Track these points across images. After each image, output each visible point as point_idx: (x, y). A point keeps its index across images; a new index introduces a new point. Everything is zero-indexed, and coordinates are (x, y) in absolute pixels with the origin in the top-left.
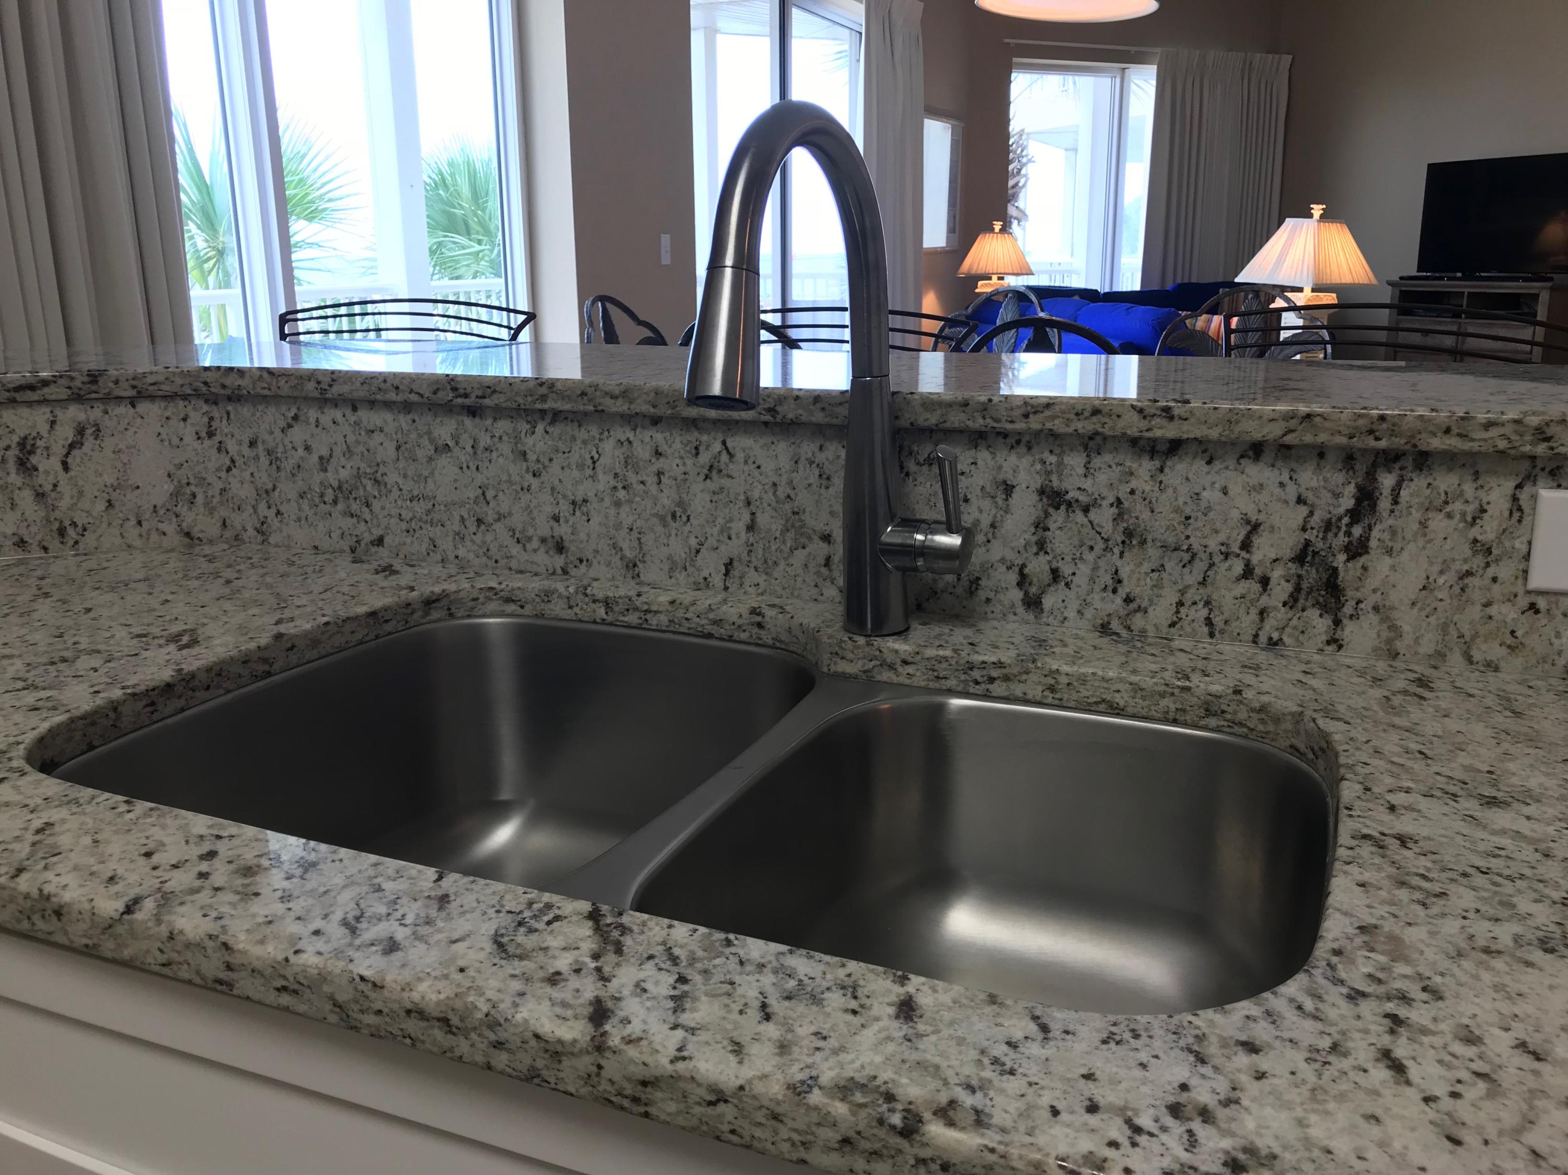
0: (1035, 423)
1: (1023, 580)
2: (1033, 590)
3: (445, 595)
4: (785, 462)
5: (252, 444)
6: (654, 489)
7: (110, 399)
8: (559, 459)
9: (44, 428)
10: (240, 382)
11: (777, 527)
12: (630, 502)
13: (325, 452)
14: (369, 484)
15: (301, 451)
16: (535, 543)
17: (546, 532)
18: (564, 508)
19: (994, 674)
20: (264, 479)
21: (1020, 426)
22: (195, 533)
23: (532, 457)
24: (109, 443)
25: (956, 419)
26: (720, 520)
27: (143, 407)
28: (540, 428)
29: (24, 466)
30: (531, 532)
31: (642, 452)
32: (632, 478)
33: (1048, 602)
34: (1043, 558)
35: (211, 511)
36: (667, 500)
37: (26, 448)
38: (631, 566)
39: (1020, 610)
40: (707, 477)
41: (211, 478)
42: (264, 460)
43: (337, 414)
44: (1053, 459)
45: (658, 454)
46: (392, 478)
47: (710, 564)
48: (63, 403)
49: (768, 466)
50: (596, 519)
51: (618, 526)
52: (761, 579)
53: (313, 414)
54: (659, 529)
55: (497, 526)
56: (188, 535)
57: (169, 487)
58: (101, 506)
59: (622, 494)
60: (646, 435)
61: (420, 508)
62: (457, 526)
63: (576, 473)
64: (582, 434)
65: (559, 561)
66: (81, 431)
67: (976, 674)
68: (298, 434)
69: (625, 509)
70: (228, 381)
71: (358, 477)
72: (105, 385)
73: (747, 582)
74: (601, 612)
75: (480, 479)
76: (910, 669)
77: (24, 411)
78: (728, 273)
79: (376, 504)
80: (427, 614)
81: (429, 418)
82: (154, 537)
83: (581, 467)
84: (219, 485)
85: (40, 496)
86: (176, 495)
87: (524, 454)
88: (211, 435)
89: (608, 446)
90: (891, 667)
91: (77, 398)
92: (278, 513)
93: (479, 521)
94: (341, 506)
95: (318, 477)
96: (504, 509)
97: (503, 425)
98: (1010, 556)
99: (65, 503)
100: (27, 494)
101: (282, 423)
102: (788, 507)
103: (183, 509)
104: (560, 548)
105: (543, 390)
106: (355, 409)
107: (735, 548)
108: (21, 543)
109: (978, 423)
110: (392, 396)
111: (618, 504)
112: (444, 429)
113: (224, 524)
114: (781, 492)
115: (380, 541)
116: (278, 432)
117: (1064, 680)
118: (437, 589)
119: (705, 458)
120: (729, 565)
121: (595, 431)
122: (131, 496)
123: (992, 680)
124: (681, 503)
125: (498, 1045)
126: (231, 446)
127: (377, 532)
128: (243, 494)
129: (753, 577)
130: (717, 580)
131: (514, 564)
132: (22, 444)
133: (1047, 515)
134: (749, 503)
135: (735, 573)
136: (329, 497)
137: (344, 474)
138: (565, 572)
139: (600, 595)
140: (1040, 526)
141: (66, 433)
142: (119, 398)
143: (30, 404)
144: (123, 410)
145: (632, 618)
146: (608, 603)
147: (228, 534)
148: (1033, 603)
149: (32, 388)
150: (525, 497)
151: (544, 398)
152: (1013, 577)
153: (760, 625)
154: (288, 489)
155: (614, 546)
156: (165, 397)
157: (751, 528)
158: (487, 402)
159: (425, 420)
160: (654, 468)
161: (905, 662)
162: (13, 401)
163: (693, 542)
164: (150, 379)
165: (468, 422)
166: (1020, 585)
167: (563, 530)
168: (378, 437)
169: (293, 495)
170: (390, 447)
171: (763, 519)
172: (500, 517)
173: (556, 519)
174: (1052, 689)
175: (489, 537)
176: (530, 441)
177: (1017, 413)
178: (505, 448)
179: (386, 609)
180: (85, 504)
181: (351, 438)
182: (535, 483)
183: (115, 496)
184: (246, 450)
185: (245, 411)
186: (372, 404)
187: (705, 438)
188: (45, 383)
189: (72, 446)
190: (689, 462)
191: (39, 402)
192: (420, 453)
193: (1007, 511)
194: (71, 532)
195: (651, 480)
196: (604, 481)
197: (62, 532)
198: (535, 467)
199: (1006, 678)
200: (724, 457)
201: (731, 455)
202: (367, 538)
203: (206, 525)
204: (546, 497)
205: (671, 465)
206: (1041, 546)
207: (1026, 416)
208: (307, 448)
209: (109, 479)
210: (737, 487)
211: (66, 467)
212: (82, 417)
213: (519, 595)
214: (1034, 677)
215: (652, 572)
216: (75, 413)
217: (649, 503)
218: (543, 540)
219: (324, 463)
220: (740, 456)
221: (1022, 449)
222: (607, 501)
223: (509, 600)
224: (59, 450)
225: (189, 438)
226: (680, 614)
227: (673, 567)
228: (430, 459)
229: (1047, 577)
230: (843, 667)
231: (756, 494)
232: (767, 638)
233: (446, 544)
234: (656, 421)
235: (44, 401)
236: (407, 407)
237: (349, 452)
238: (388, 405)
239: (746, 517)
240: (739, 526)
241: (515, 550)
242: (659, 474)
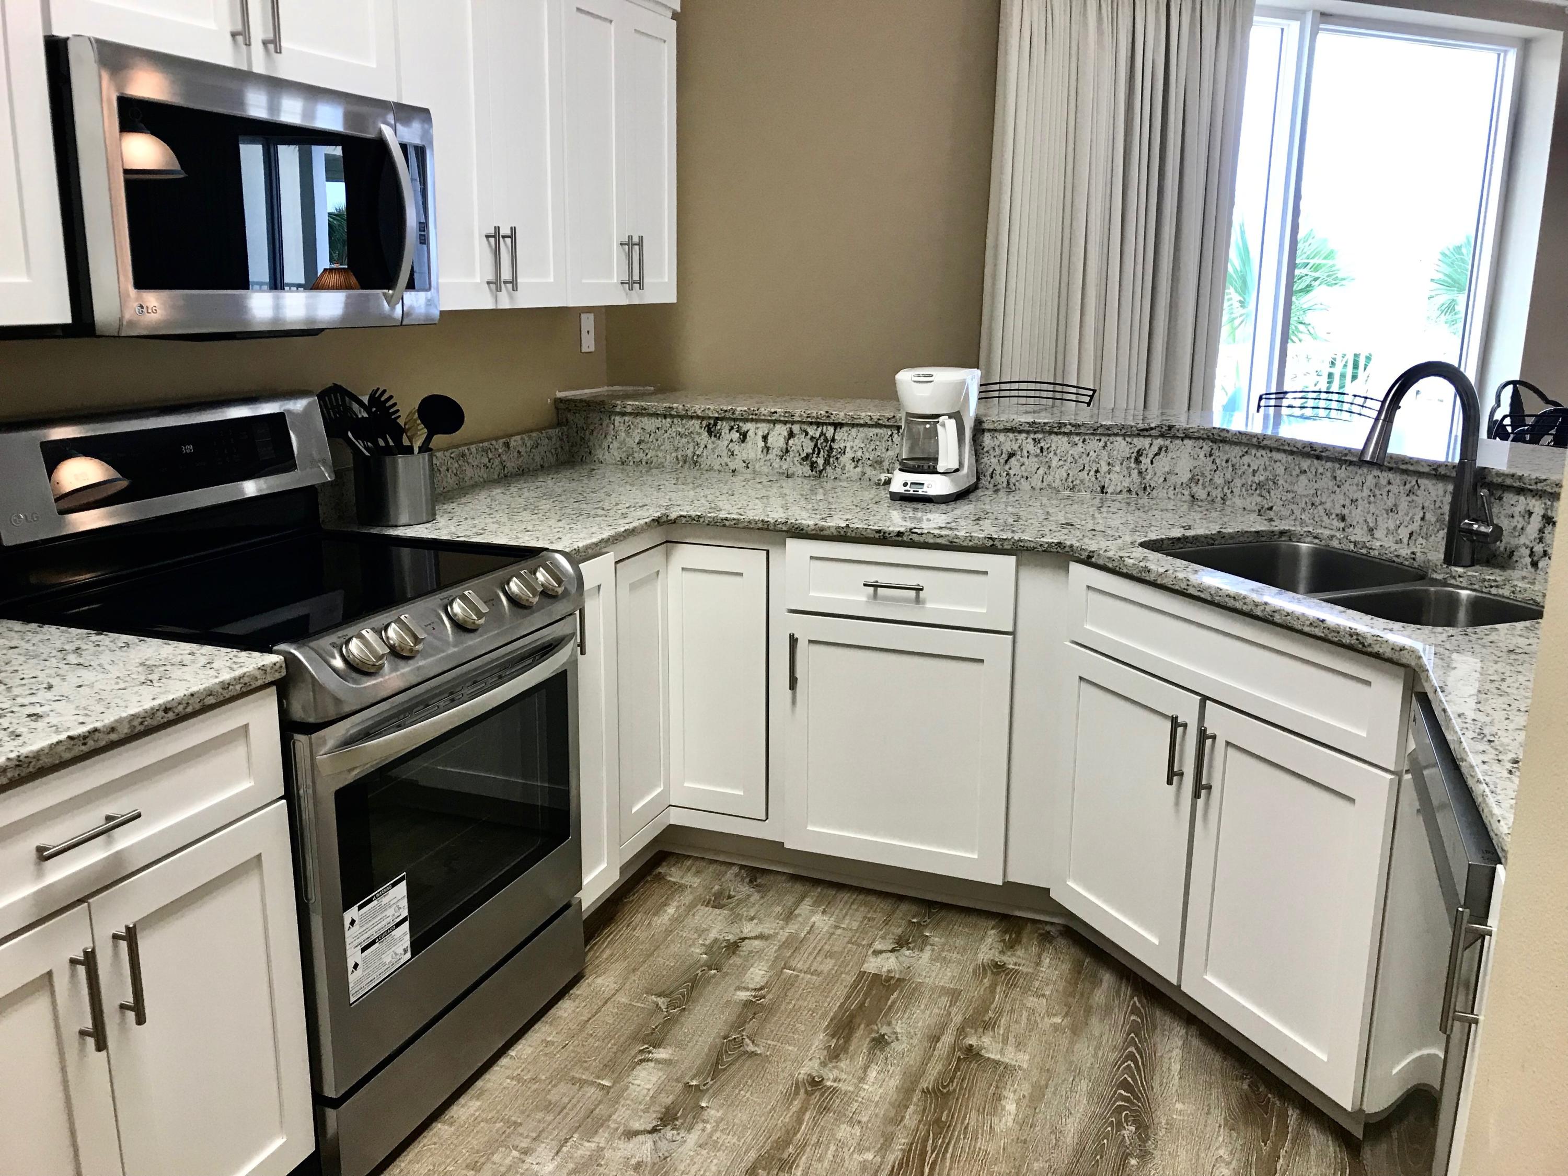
0: (1540, 486)
1: (1532, 554)
2: (1535, 558)
3: (1289, 531)
4: (1441, 492)
5: (1227, 461)
6: (1385, 497)
7: (1175, 437)
8: (1349, 481)
9: (1147, 447)
10: (1226, 435)
11: (1433, 520)
12: (1375, 502)
13: (1256, 468)
14: (1271, 483)
15: (1246, 467)
16: (1334, 516)
17: (1339, 512)
18: (1348, 502)
19: (1493, 584)
20: (1228, 476)
21: (1533, 487)
22: (1196, 496)
23: (1338, 479)
24: (1170, 455)
25: (1509, 482)
26: (1410, 515)
27: (1186, 441)
28: (1344, 467)
29: (1137, 461)
30: (1332, 511)
31: (1383, 482)
32: (1378, 492)
33: (1541, 565)
34: (1541, 545)
35: (1204, 488)
36: (1390, 503)
37: (1140, 453)
38: (1371, 530)
39: (1529, 567)
40: (1408, 495)
41: (1207, 474)
42: (1230, 469)
43: (1263, 452)
44: (1549, 503)
45: (1389, 483)
46: (1281, 482)
47: (1404, 533)
48: (1156, 437)
49: (1433, 494)
50: (1360, 508)
51: (1369, 513)
52: (1424, 541)
53: (1254, 451)
54: (1385, 516)
55: (1320, 507)
56: (1193, 497)
57: (1189, 476)
58: (1162, 479)
59: (1372, 498)
60: (1385, 474)
61: (1290, 496)
62: (1303, 505)
63: (1355, 487)
64: (1360, 472)
65: (1342, 525)
66: (1160, 449)
67: (1486, 584)
68: (1246, 459)
69: (1372, 505)
70: (1222, 434)
71: (1267, 480)
72: (1173, 431)
73: (1418, 542)
74: (1352, 547)
75: (1316, 486)
76: (1461, 579)
77: (1141, 439)
78: (1381, 422)
79: (1272, 493)
80: (1280, 537)
81: (1300, 458)
82: (1179, 496)
83: (1357, 485)
84: (1209, 477)
85: (1140, 473)
86: (1191, 479)
87: (1335, 478)
88: (1211, 455)
89: (1370, 478)
90: (1454, 578)
91: (1162, 436)
92: (1232, 492)
93: (1313, 504)
94: (1258, 492)
95: (1251, 478)
96: (1323, 500)
97: (1329, 465)
98: (1528, 543)
99: (1148, 477)
100: (1136, 471)
101: (1241, 454)
102: (1439, 511)
103: (1193, 485)
104: (1343, 519)
105: (1346, 452)
106: (1271, 451)
107: (1415, 527)
108: (1129, 491)
109: (1517, 484)
110: (1286, 447)
111: (1370, 503)
112: (1305, 463)
113: (1208, 495)
114: (1437, 505)
115: (1271, 508)
116: (1238, 458)
117: (1518, 589)
118: (1287, 528)
119: (1408, 486)
120: (1411, 534)
121: (1365, 470)
122: (1174, 477)
123: (1491, 587)
124: (1395, 505)
125: (1245, 603)
126: (1218, 461)
127: (1270, 505)
128: (1219, 482)
129: (1420, 540)
130: (1405, 540)
131: (1323, 524)
132: (1138, 452)
133: (1545, 527)
134: (1423, 508)
135: (1413, 538)
136: (1254, 488)
137: (1262, 478)
138: (1344, 530)
139: (1353, 539)
140: (1541, 531)
141: (1155, 449)
142: (1178, 437)
143: (1144, 436)
144: (1178, 442)
145: (1364, 551)
146: (1355, 544)
147: (1209, 499)
148: (1535, 564)
149: (1146, 430)
150: (1333, 495)
151: (1346, 455)
152: (1528, 552)
153: (1414, 559)
154: (1238, 482)
155: (1366, 521)
156: (1195, 438)
157: (1423, 519)
158: (1323, 454)
159: (1298, 459)
160: (1387, 489)
161: (1460, 576)
162: (1139, 435)
163: (1398, 522)
164: (1191, 430)
165: (1315, 461)
166: (1530, 556)
167: (1346, 512)
168: (1278, 464)
169: (1239, 485)
170: (1283, 468)
171: (1428, 516)
172: (1322, 503)
173: (1344, 506)
174: (1513, 592)
175: (1316, 511)
176: (1338, 472)
177: (1533, 482)
178: (1329, 474)
179: (1262, 531)
180: (1156, 478)
181: (1267, 463)
182: (1338, 490)
183: (1168, 476)
184: (1224, 464)
185: (1227, 447)
186: (1278, 450)
187: (1409, 478)
188: (1152, 429)
189: (1156, 455)
190: (1402, 488)
191: (1148, 436)
192: (1294, 473)
193: (1529, 523)
194: (1148, 489)
195: (1385, 494)
196: (1366, 492)
197: (1145, 488)
198: (1338, 483)
199: (1497, 587)
200: (1416, 487)
201: (1419, 487)
202: (1266, 506)
203: (1201, 493)
204: (1342, 497)
205: (1394, 488)
206: (1541, 540)
207: (1536, 483)
208: (1249, 466)
209: (1167, 469)
210: (1419, 501)
211: (1152, 463)
212: (1162, 443)
213: (1320, 536)
214: (1507, 587)
215: (1377, 534)
216: (1160, 442)
217: (1382, 503)
218: (1337, 515)
219: (1254, 472)
220: (1422, 488)
221: (1537, 497)
222: (1366, 502)
223: (1315, 537)
224: (1151, 456)
225: (1202, 456)
226: (1383, 551)
227: (1388, 532)
228: (1298, 476)
229: (1542, 554)
230: (1435, 576)
231: (1426, 505)
232: (1416, 565)
233: (1297, 512)
234: (1390, 469)
235: (1150, 436)
236: (1292, 453)
237: (1265, 469)
238: (1285, 451)
239: (1421, 514)
240: (1418, 518)
241: (1325, 518)
242: (1389, 491)
